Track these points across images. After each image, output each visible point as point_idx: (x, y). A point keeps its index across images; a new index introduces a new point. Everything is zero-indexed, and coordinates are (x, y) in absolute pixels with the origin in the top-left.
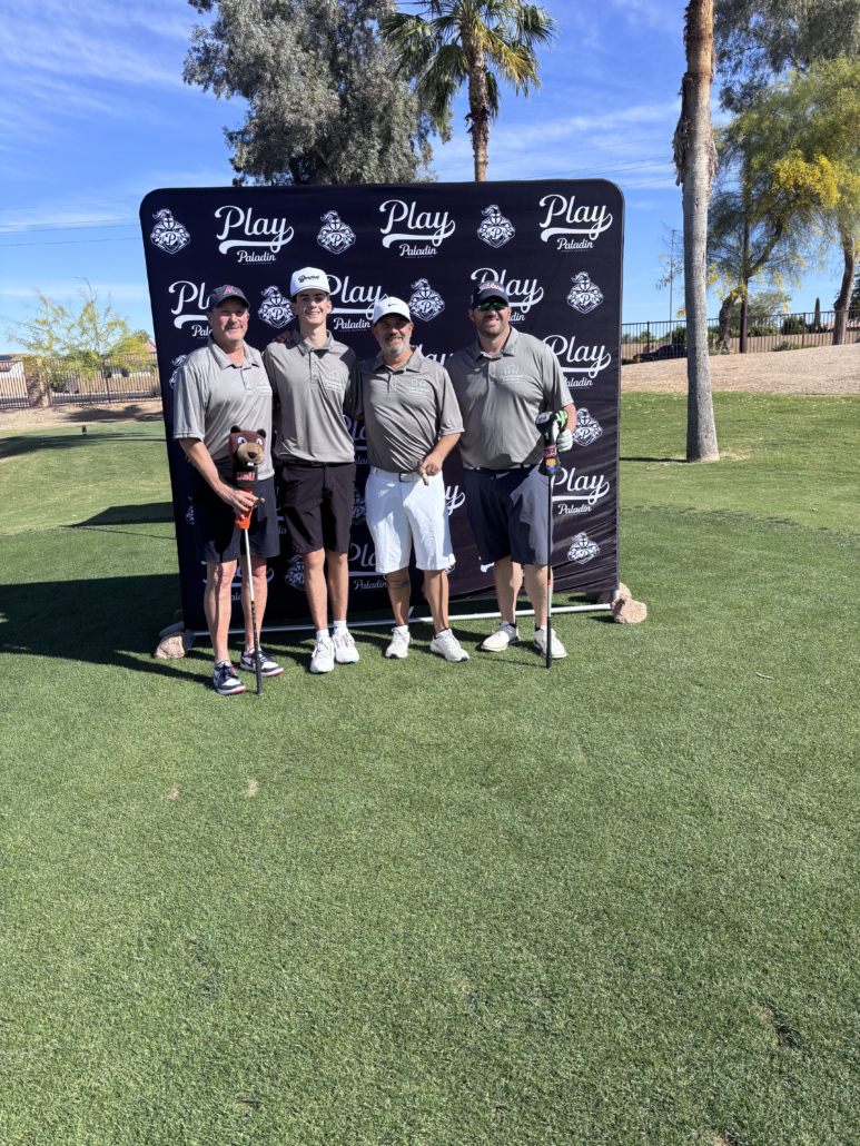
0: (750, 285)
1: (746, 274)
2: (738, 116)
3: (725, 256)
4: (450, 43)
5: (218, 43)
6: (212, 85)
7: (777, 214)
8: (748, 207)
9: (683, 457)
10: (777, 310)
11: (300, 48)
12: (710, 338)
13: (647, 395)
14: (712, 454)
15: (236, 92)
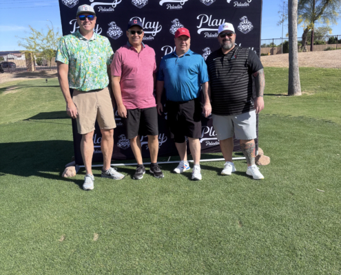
0: (315, 24)
3: (305, 12)
9: (286, 94)
10: (326, 34)
12: (298, 45)
13: (272, 68)
14: (299, 93)
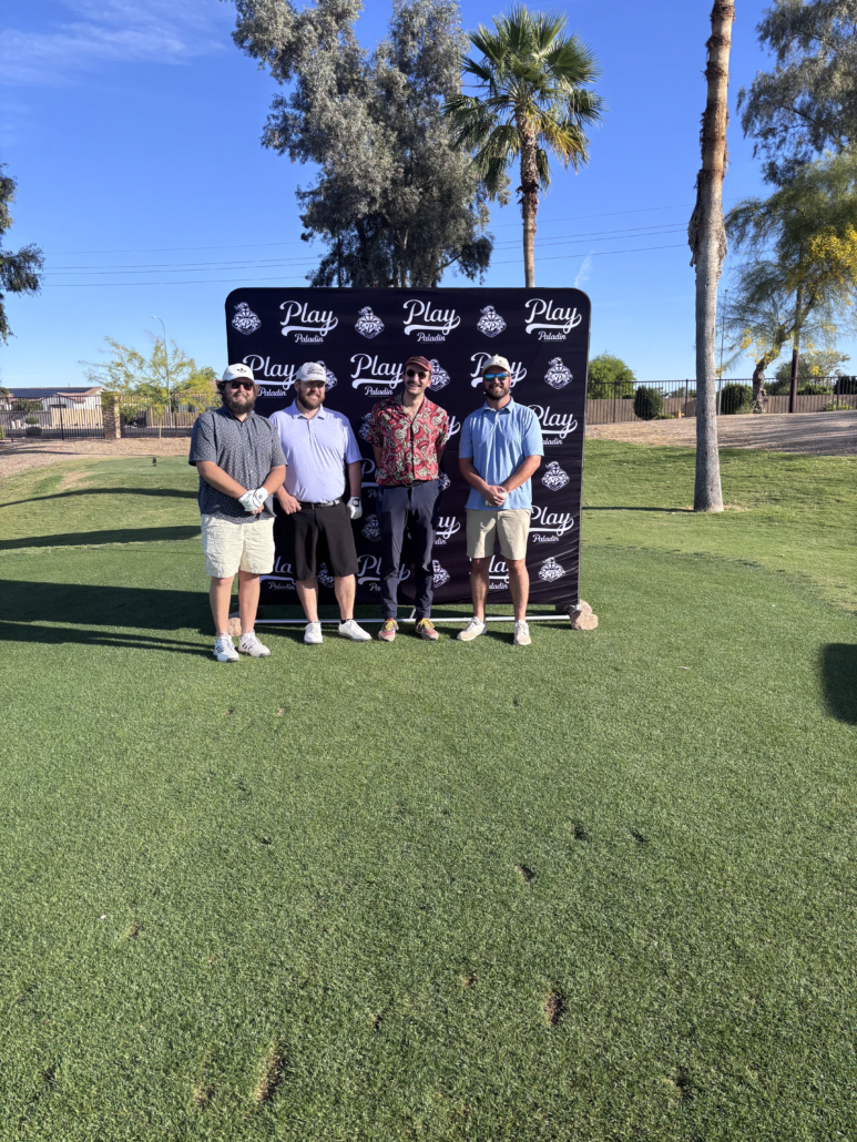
1: (779, 340)
4: (504, 124)
5: (297, 112)
6: (288, 151)
9: (689, 507)
11: (370, 120)
14: (717, 507)
15: (310, 158)
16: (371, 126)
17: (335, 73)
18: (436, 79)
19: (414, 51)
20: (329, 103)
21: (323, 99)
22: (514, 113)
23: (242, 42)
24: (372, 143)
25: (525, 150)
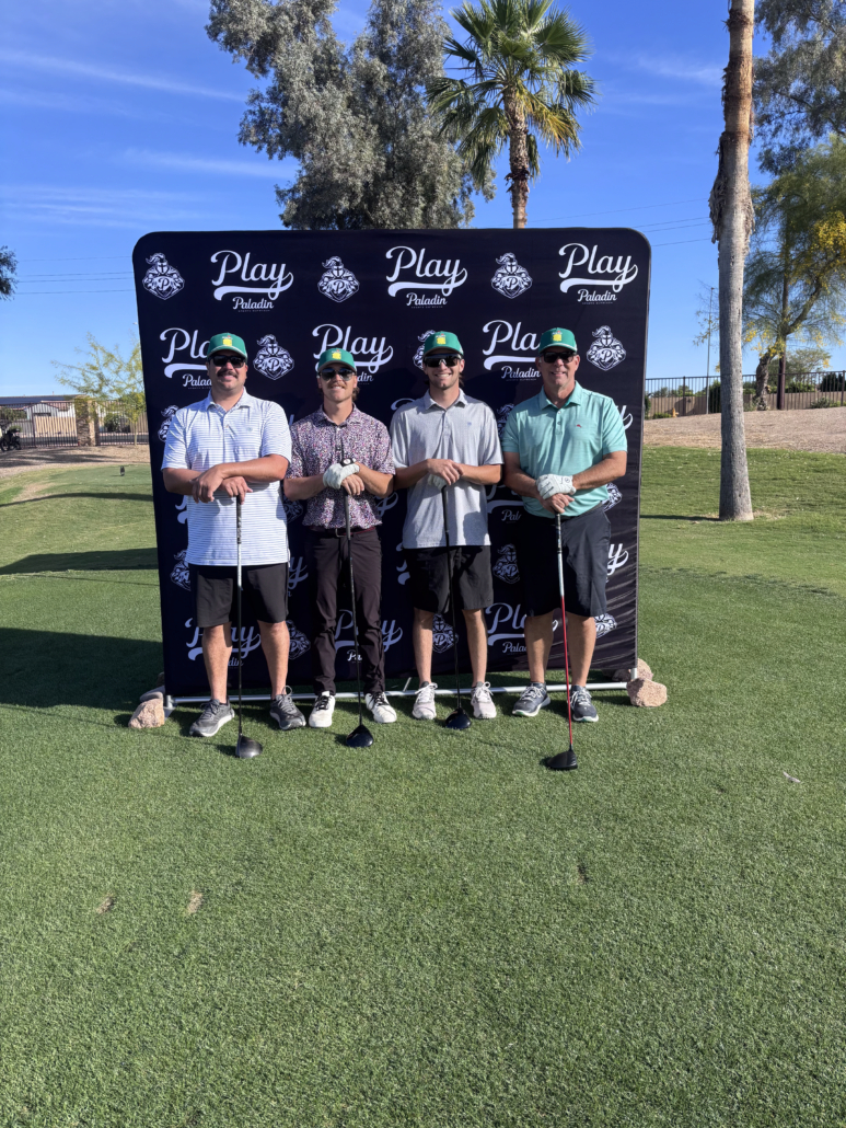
0: (788, 342)
1: (784, 332)
2: (777, 178)
3: (762, 313)
4: (492, 106)
5: (273, 106)
6: (265, 148)
7: (817, 273)
8: (787, 265)
9: (715, 515)
10: (816, 367)
11: (350, 112)
12: (746, 394)
14: (747, 515)
15: (287, 153)
16: (351, 119)
17: (313, 63)
18: (418, 68)
19: (393, 41)
20: (306, 94)
21: (300, 90)
22: (502, 95)
23: (217, 35)
24: (352, 135)
25: (513, 134)
